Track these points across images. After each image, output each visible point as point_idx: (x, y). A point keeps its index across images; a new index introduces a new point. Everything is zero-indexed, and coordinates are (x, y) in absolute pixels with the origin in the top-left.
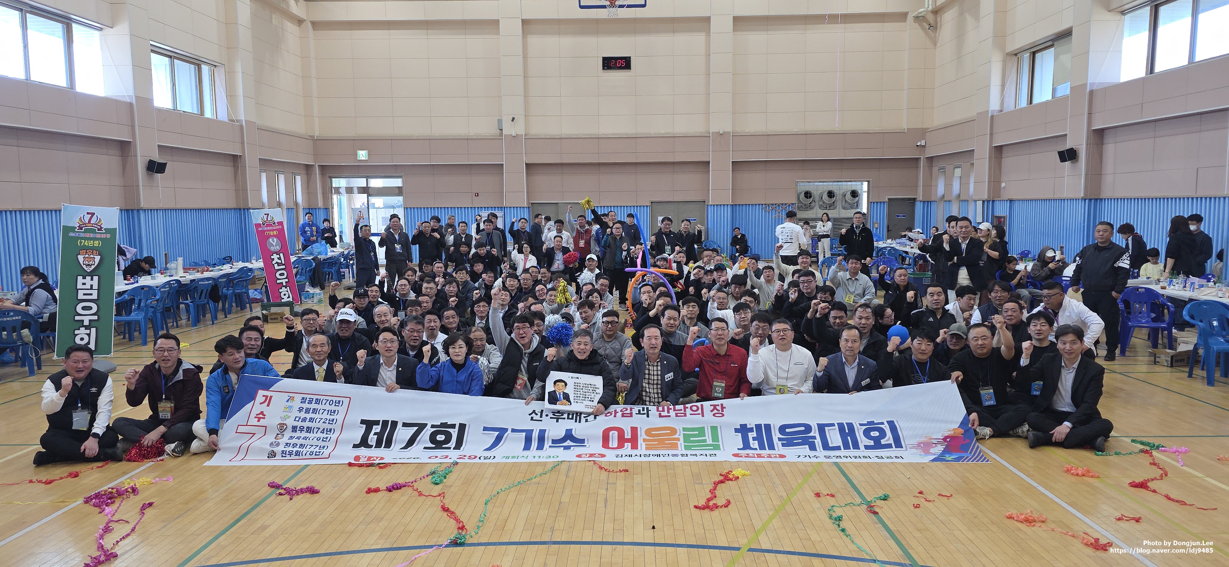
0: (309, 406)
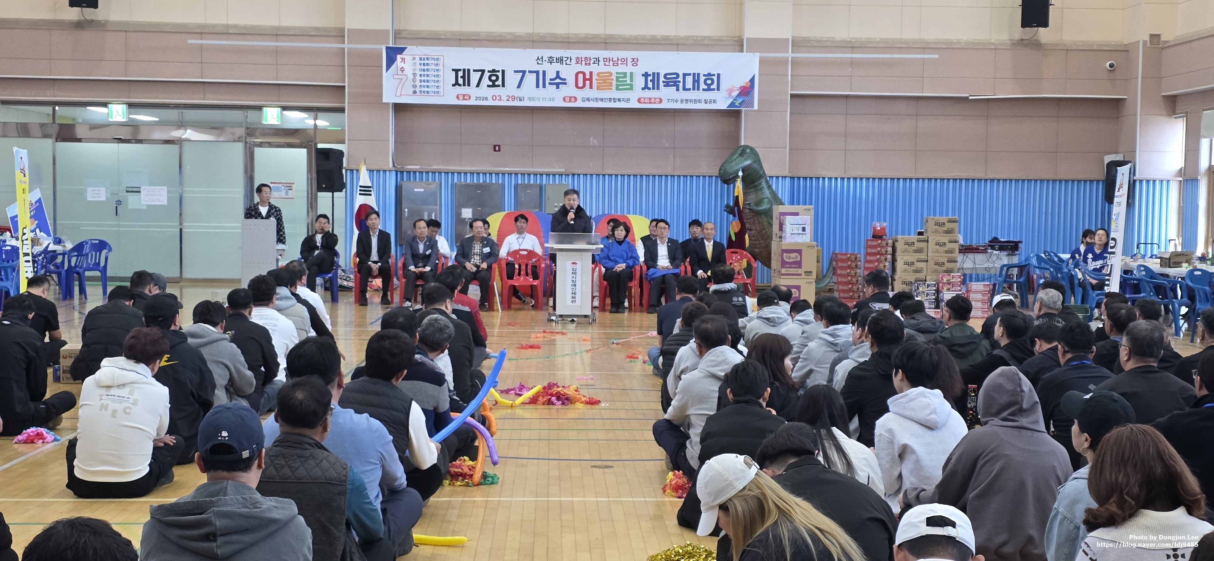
0: (424, 62)
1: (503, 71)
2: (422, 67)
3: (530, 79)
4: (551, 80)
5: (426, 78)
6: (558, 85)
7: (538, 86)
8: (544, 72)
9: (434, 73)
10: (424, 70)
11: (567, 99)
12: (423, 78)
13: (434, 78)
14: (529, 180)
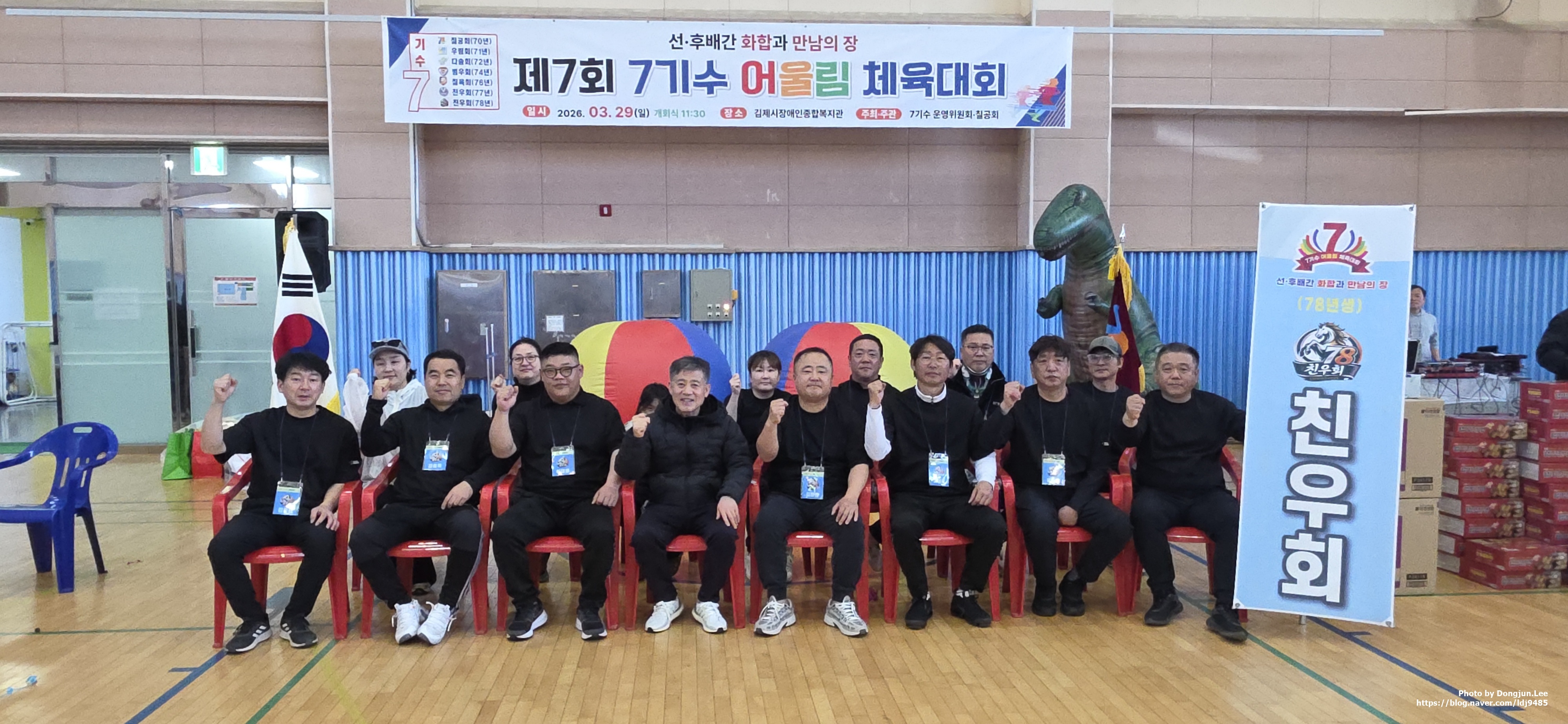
0: (461, 47)
1: (609, 63)
2: (457, 56)
3: (660, 76)
4: (698, 77)
5: (465, 77)
6: (710, 87)
7: (673, 89)
8: (685, 63)
9: (480, 68)
10: (461, 62)
11: (729, 113)
12: (459, 77)
13: (480, 77)
14: (662, 265)
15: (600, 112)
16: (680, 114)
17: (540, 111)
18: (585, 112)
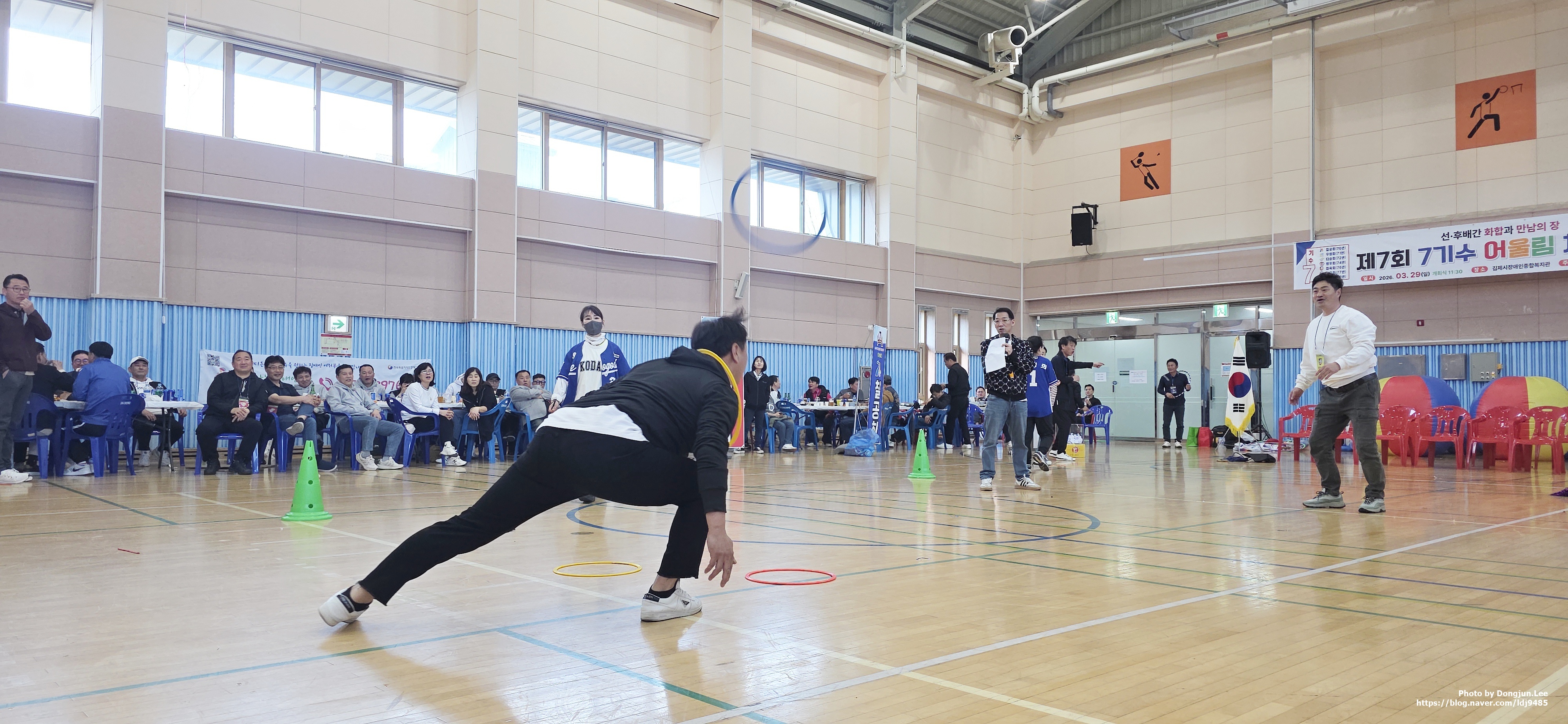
0: (1331, 252)
1: (1407, 251)
2: (1329, 256)
3: (1436, 255)
4: (1458, 253)
5: (1332, 266)
6: (1465, 258)
7: (1444, 260)
8: (1451, 247)
9: (1340, 261)
10: (1331, 259)
11: (1477, 270)
12: (1329, 266)
13: (1339, 265)
14: (1454, 351)
15: (1402, 276)
16: (1448, 273)
17: (1370, 278)
18: (1394, 276)
